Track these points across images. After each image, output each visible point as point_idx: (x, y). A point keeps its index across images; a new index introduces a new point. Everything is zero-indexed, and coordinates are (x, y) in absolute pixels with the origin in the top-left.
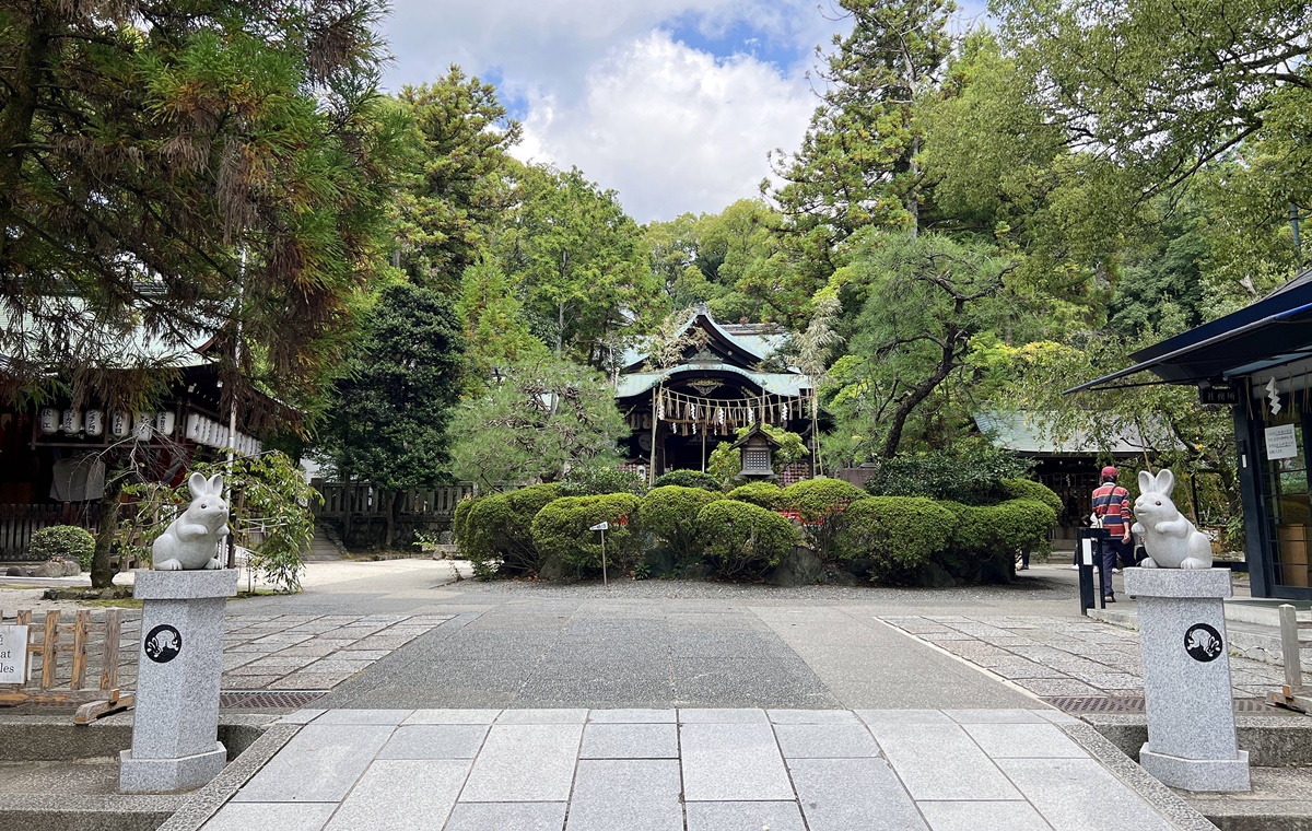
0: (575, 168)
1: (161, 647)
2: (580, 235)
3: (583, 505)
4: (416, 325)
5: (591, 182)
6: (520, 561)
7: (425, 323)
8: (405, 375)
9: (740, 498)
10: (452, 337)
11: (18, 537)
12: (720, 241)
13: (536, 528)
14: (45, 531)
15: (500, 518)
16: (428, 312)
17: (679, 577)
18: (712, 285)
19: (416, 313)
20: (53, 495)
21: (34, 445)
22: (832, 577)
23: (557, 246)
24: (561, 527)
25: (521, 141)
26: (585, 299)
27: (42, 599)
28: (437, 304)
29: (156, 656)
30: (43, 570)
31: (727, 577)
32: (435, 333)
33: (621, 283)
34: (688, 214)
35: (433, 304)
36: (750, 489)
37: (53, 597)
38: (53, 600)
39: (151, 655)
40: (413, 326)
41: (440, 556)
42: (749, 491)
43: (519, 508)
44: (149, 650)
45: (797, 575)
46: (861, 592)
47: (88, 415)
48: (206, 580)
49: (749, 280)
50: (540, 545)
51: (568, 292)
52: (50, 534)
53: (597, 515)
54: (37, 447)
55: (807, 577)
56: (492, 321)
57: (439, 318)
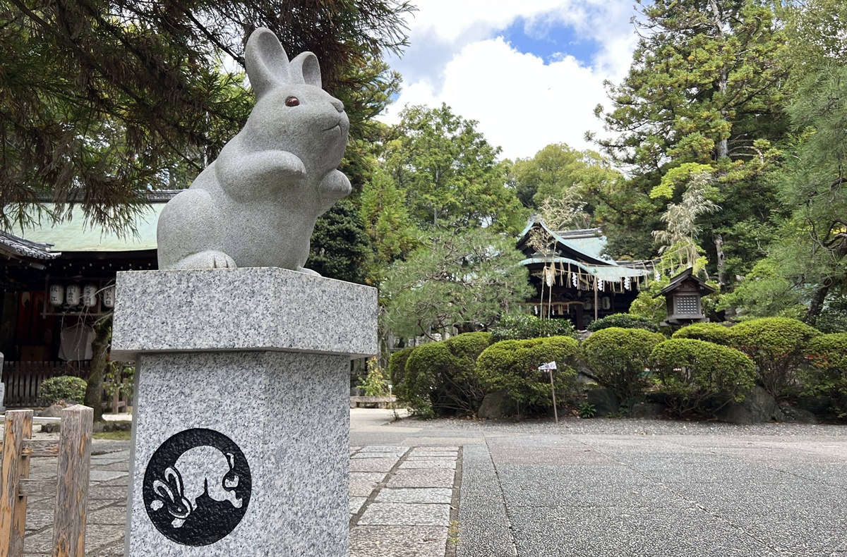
0: (444, 104)
1: (192, 494)
2: (451, 154)
3: (526, 346)
4: (331, 224)
5: (457, 116)
6: (454, 402)
7: (338, 223)
8: (325, 262)
9: (690, 336)
10: (359, 233)
11: (33, 388)
12: (534, 176)
13: (482, 368)
14: (52, 381)
15: (442, 361)
16: (339, 214)
17: (628, 416)
18: (528, 210)
19: (331, 215)
20: (60, 356)
21: (44, 314)
22: (789, 415)
23: (434, 163)
24: (508, 367)
25: (400, 89)
26: (458, 203)
27: (39, 432)
28: (346, 208)
29: (178, 523)
30: (49, 411)
31: (678, 415)
32: (347, 229)
33: (485, 192)
34: (506, 160)
35: (343, 209)
36: (701, 328)
37: (49, 430)
38: (48, 432)
39: (161, 521)
40: (329, 225)
41: (355, 405)
42: (700, 331)
43: (458, 352)
44: (157, 505)
45: (754, 412)
46: (821, 429)
47: (86, 290)
48: (312, 299)
49: (589, 185)
50: (489, 384)
51: (443, 199)
52: (56, 383)
53: (544, 355)
54: (47, 316)
55: (764, 415)
56: (389, 219)
57: (348, 218)
